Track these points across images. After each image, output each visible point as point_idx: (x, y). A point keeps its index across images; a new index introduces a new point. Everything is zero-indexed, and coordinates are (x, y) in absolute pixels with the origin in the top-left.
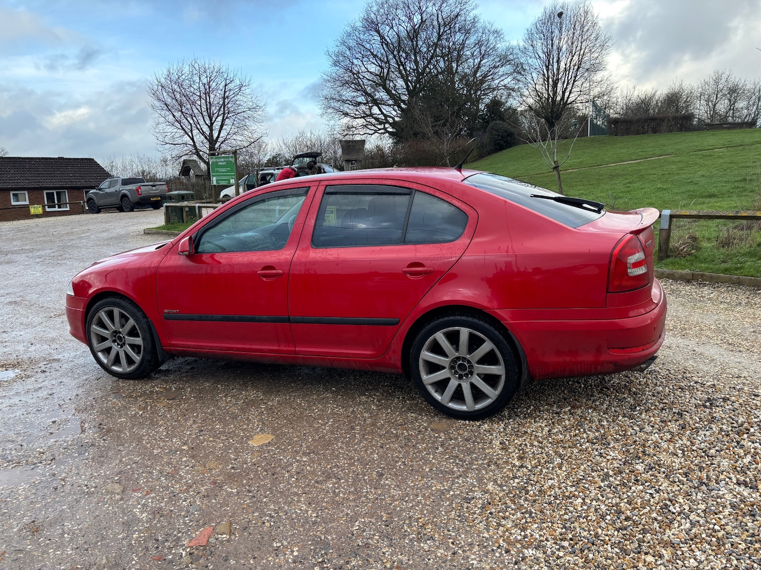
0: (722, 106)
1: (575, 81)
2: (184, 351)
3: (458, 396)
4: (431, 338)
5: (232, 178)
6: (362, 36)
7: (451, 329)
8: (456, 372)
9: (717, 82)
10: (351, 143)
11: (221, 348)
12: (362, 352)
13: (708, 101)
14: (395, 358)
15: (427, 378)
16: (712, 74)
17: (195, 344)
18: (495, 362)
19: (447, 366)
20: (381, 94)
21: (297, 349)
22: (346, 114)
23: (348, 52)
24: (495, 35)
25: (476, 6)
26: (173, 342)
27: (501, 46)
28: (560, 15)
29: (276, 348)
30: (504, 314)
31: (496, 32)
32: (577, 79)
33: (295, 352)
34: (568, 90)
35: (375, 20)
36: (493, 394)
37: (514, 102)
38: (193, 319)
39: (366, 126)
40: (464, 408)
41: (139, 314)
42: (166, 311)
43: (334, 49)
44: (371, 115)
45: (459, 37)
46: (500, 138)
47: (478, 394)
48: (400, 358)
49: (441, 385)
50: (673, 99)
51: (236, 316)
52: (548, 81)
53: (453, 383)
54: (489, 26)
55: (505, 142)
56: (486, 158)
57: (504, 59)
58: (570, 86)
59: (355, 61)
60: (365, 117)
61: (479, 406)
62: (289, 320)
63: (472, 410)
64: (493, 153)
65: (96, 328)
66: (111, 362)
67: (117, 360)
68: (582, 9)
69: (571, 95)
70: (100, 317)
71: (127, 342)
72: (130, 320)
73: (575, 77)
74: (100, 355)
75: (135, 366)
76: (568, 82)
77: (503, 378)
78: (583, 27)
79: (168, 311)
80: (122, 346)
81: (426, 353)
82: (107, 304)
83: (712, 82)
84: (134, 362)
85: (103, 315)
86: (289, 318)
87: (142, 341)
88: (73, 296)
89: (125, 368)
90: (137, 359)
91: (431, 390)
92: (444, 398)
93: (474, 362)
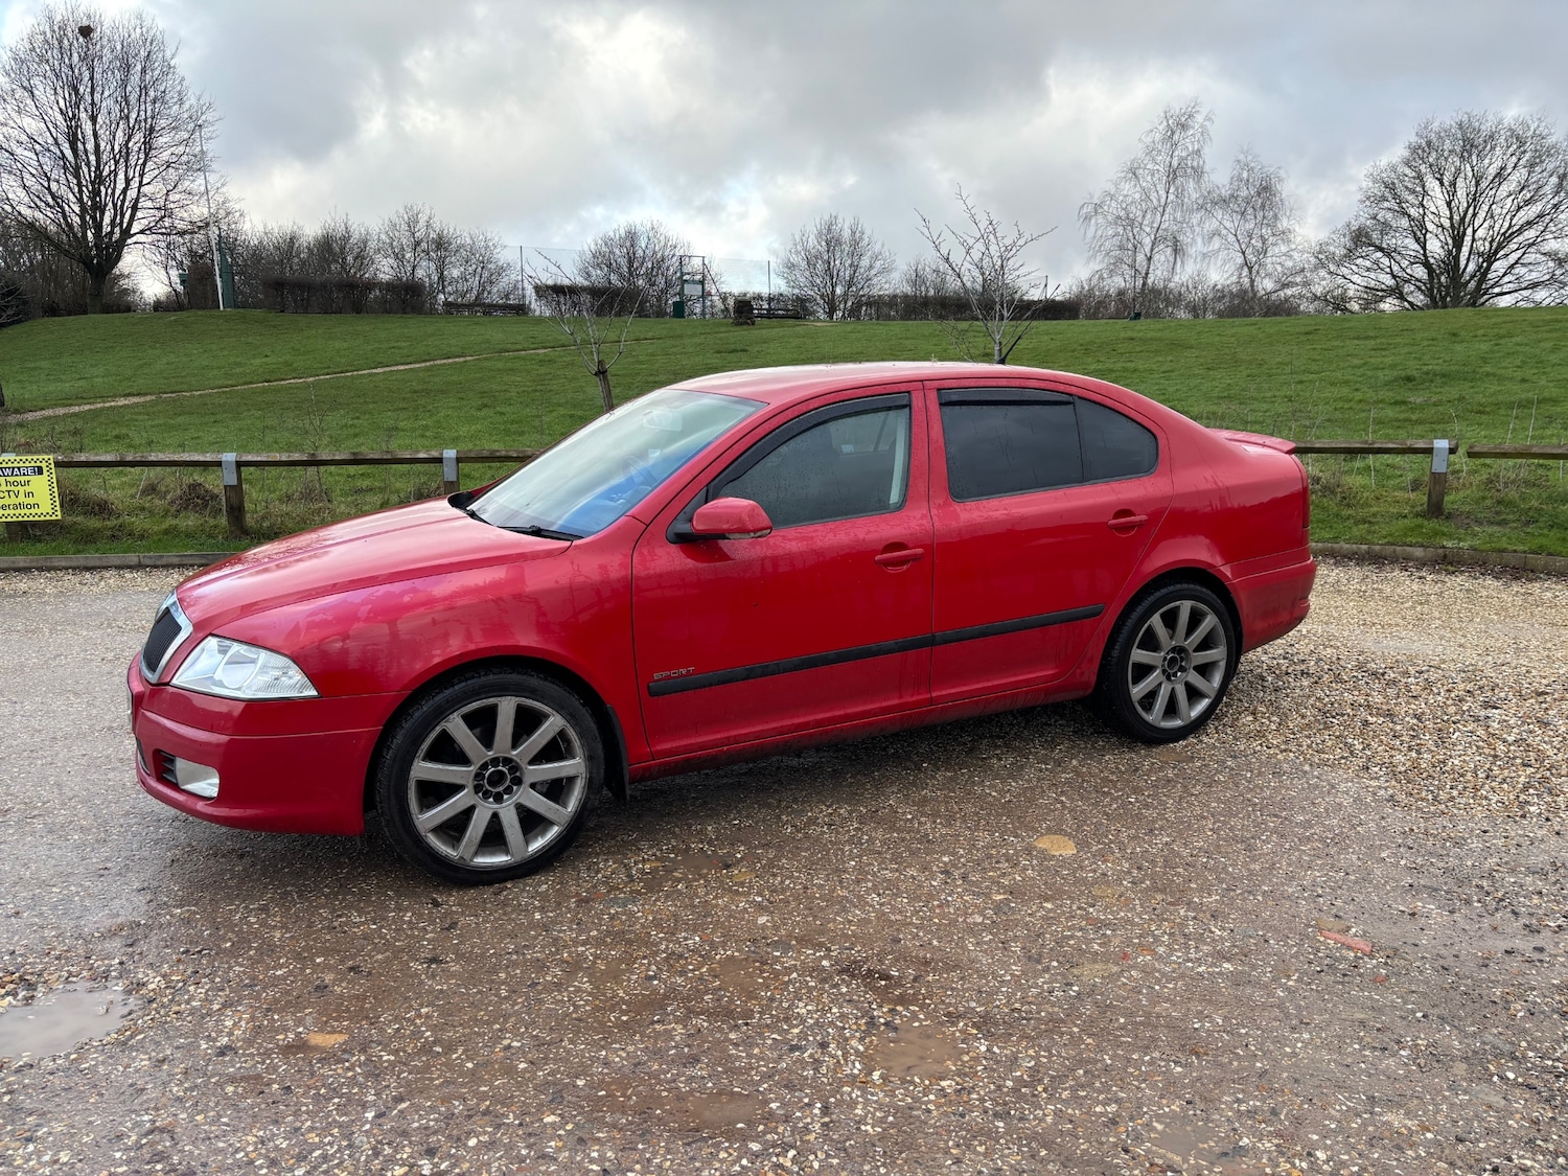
0: (425, 271)
2: (688, 759)
4: (1146, 626)
7: (1170, 605)
8: (1166, 672)
11: (781, 731)
12: (1040, 674)
13: (400, 259)
14: (1090, 674)
15: (1136, 691)
17: (719, 736)
18: (1216, 644)
19: (1160, 665)
21: (934, 695)
26: (658, 748)
28: (86, 31)
29: (895, 702)
30: (1227, 571)
32: (146, 180)
33: (931, 701)
34: (128, 204)
36: (1210, 690)
40: (1178, 722)
42: (656, 676)
47: (1193, 695)
48: (1096, 670)
49: (1150, 699)
50: (329, 248)
53: (1165, 690)
61: (1195, 713)
62: (932, 642)
65: (427, 766)
66: (474, 849)
67: (494, 837)
68: (138, 31)
69: (139, 214)
70: (444, 734)
71: (528, 779)
72: (551, 719)
73: (142, 176)
74: (434, 841)
75: (554, 831)
76: (128, 181)
77: (1223, 664)
78: (144, 71)
79: (664, 674)
80: (498, 798)
81: (1139, 651)
82: (479, 694)
83: (405, 227)
84: (549, 823)
85: (456, 725)
86: (934, 636)
87: (583, 764)
88: (307, 701)
89: (520, 848)
90: (561, 814)
91: (1139, 708)
92: (1155, 717)
93: (1191, 651)
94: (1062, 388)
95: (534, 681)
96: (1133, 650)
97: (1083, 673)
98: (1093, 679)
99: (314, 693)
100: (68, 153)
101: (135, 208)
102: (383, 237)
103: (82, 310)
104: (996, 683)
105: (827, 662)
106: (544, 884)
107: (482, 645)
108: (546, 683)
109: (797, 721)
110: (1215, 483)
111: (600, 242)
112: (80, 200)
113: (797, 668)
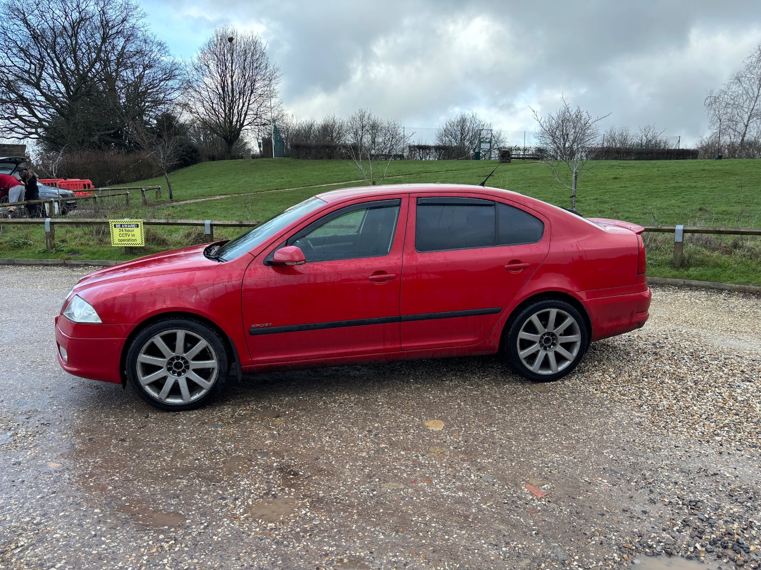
0: (367, 139)
1: (249, 104)
2: (271, 366)
3: (546, 364)
4: (528, 320)
6: (5, 24)
7: (544, 311)
8: (542, 345)
9: (362, 118)
11: (319, 356)
12: (465, 340)
13: (356, 134)
14: (495, 342)
15: (523, 354)
16: (358, 112)
17: (286, 356)
18: (574, 332)
19: (538, 341)
20: (28, 92)
21: (403, 345)
24: (159, 47)
25: (144, 15)
26: (256, 359)
27: (166, 59)
28: (231, 40)
29: (381, 347)
30: (582, 295)
31: (160, 44)
32: (251, 103)
33: (401, 349)
34: (243, 113)
35: (20, 8)
36: (571, 357)
37: (185, 118)
38: (291, 331)
39: (11, 130)
40: (550, 372)
41: (213, 334)
42: (253, 326)
44: (17, 116)
45: (120, 42)
46: (185, 153)
47: (560, 359)
48: (499, 341)
49: (532, 358)
50: (327, 130)
51: (344, 322)
52: (224, 101)
53: (542, 354)
54: (152, 38)
55: (190, 157)
56: (172, 173)
57: (170, 75)
58: (245, 108)
60: (13, 118)
61: (560, 368)
62: (400, 320)
63: (556, 372)
64: (178, 168)
65: (145, 356)
66: (166, 395)
67: (175, 391)
68: (251, 38)
69: (247, 117)
70: (153, 344)
71: (191, 367)
72: (201, 341)
73: (249, 100)
74: (148, 389)
75: (203, 392)
76: (244, 104)
77: (579, 344)
78: (253, 55)
79: (258, 325)
80: (179, 374)
81: (523, 333)
82: (168, 327)
83: (358, 119)
84: (201, 388)
85: (158, 340)
86: (401, 317)
87: (216, 363)
88: (97, 324)
89: (187, 397)
90: (207, 384)
91: (524, 363)
92: (535, 368)
93: (558, 335)
94: (489, 197)
95: (193, 324)
96: (520, 332)
97: (490, 342)
98: (497, 346)
99: (100, 321)
100: (221, 91)
101: (246, 115)
102: (349, 124)
103: (222, 158)
104: (438, 343)
105: (341, 325)
106: (194, 415)
107: (170, 306)
108: (200, 325)
109: (327, 352)
110: (578, 248)
111: (448, 124)
112: (225, 111)
113: (325, 327)
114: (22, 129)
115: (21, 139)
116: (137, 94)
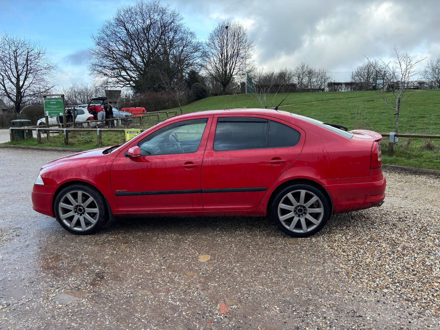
0: (305, 80)
1: (236, 63)
2: (128, 214)
3: (299, 225)
4: (285, 196)
5: (61, 112)
6: (115, 29)
7: (296, 191)
8: (297, 213)
9: (303, 67)
10: (112, 92)
11: (154, 211)
13: (299, 77)
14: (263, 209)
15: (282, 218)
16: (300, 64)
17: (136, 209)
18: (318, 207)
19: (293, 211)
20: (127, 64)
21: (205, 207)
22: (106, 75)
23: (106, 38)
24: (191, 35)
25: (182, 19)
26: (120, 209)
27: (194, 41)
28: (227, 27)
29: (191, 208)
30: (324, 182)
31: (191, 33)
32: (237, 62)
33: (203, 209)
34: (232, 68)
35: (123, 20)
36: (317, 222)
37: (203, 73)
38: (137, 195)
39: (118, 82)
40: (302, 231)
41: (97, 194)
42: (117, 191)
43: (97, 35)
44: (121, 76)
45: (171, 34)
46: (199, 92)
47: (309, 223)
48: (266, 208)
49: (289, 221)
50: (282, 75)
51: (167, 191)
52: (222, 62)
53: (296, 219)
54: (188, 30)
55: (202, 95)
56: (192, 103)
57: (196, 49)
58: (234, 65)
59: (111, 43)
60: (118, 77)
61: (309, 230)
62: (201, 192)
63: (306, 232)
64: (195, 101)
65: (63, 204)
66: (73, 226)
67: (78, 224)
68: (238, 26)
69: (234, 71)
70: (66, 197)
71: (86, 212)
72: (90, 198)
73: (236, 61)
74: (65, 221)
75: (92, 226)
76: (232, 64)
77: (322, 214)
78: (238, 35)
79: (120, 190)
80: (81, 215)
81: (282, 204)
82: (73, 189)
83: (300, 68)
84: (91, 224)
85: (69, 196)
86: (202, 190)
87: (98, 210)
88: (42, 185)
89: (83, 228)
90: (94, 221)
91: (284, 224)
92: (291, 228)
93: (307, 207)
94: (265, 117)
95: (86, 188)
96: (280, 204)
97: (260, 209)
98: (265, 211)
99: (43, 184)
100: (220, 57)
101: (234, 69)
102: (295, 72)
103: (221, 94)
104: (226, 207)
105: (166, 193)
107: (74, 178)
108: (90, 189)
110: (323, 151)
112: (222, 68)
113: (157, 194)
114: (123, 82)
115: (122, 87)
116: (180, 61)
